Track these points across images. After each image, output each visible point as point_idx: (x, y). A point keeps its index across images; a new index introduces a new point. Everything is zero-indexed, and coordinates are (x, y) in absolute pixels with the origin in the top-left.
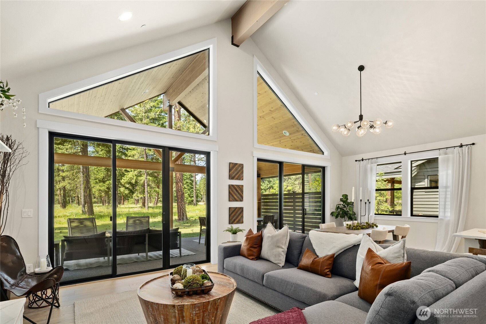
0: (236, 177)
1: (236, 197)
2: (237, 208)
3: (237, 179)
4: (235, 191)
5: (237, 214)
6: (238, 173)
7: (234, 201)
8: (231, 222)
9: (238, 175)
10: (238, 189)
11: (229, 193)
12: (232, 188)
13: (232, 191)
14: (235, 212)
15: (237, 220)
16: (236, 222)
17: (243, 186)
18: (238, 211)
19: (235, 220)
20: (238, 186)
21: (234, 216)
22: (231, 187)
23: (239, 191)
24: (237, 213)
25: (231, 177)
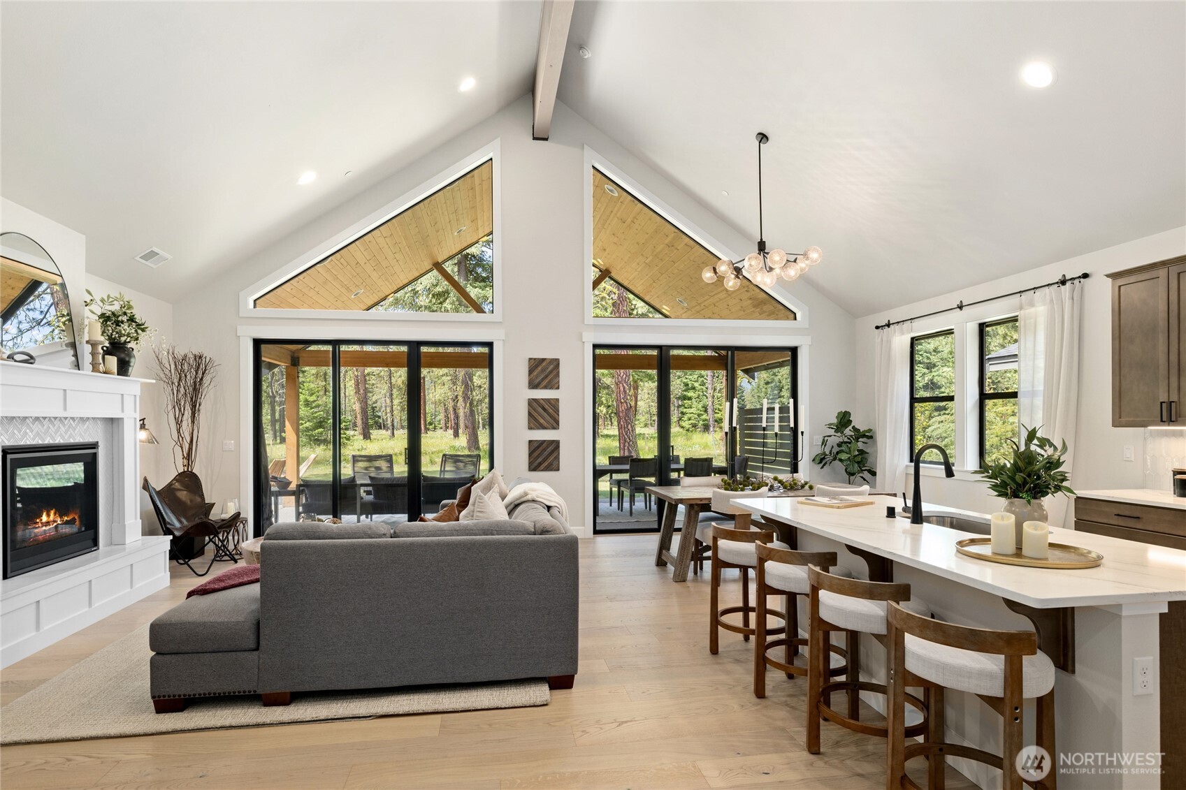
0: (544, 383)
1: (542, 421)
2: (545, 441)
3: (545, 387)
4: (540, 410)
5: (546, 453)
6: (546, 377)
7: (538, 429)
8: (532, 467)
9: (547, 381)
10: (547, 407)
11: (530, 414)
12: (535, 404)
13: (535, 410)
14: (541, 449)
15: (546, 464)
16: (542, 467)
17: (558, 400)
18: (547, 447)
19: (540, 464)
20: (548, 401)
21: (538, 457)
22: (533, 403)
23: (551, 411)
24: (545, 450)
25: (533, 385)
